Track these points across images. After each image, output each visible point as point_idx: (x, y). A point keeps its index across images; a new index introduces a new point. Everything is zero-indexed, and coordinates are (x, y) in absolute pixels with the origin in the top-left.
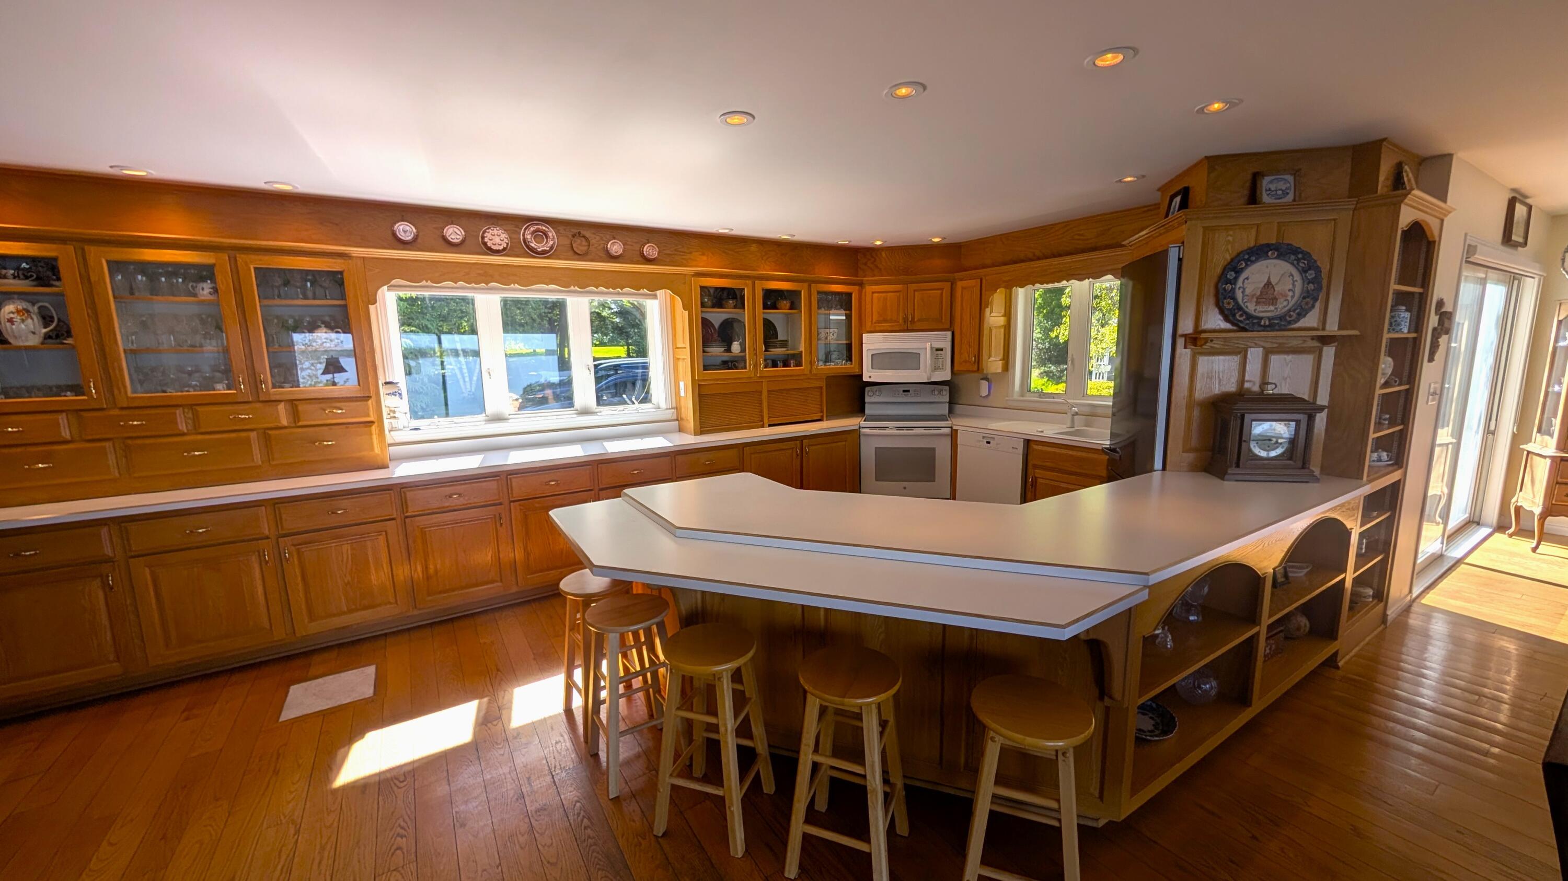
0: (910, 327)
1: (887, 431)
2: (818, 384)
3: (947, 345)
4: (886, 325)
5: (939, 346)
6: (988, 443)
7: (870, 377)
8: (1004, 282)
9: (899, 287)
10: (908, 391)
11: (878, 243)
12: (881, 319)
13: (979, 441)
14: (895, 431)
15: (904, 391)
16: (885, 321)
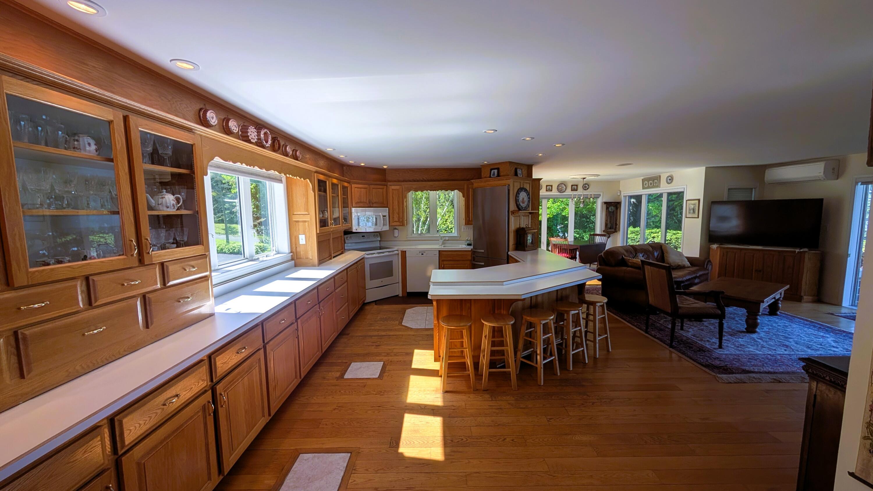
0: (371, 205)
1: (374, 255)
2: (339, 235)
3: (387, 214)
4: (361, 205)
5: (384, 215)
6: (422, 254)
7: (356, 230)
8: (414, 188)
9: (366, 186)
10: (364, 236)
11: (363, 164)
12: (359, 201)
13: (417, 254)
14: (377, 255)
15: (362, 236)
16: (361, 202)
